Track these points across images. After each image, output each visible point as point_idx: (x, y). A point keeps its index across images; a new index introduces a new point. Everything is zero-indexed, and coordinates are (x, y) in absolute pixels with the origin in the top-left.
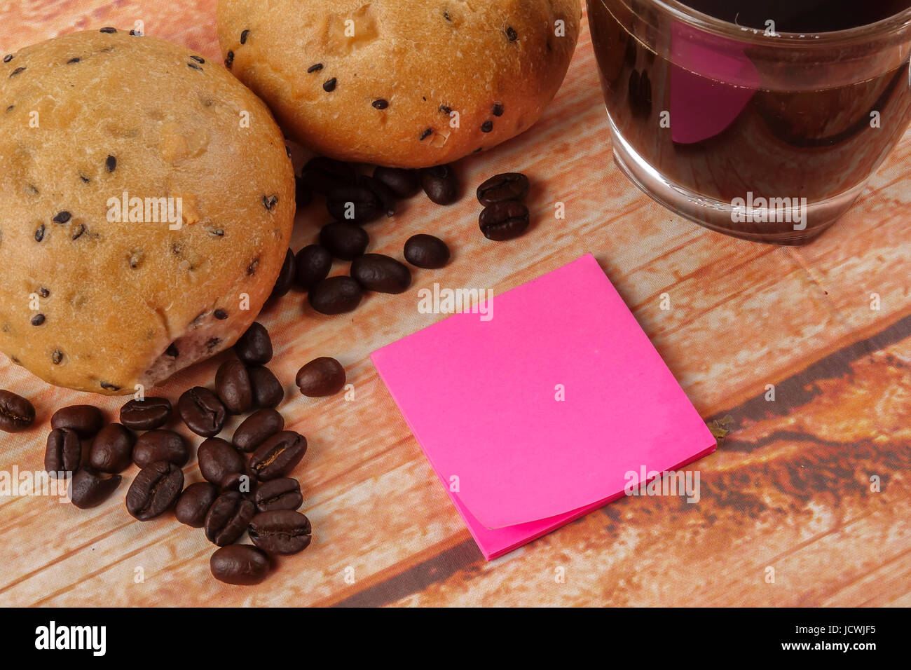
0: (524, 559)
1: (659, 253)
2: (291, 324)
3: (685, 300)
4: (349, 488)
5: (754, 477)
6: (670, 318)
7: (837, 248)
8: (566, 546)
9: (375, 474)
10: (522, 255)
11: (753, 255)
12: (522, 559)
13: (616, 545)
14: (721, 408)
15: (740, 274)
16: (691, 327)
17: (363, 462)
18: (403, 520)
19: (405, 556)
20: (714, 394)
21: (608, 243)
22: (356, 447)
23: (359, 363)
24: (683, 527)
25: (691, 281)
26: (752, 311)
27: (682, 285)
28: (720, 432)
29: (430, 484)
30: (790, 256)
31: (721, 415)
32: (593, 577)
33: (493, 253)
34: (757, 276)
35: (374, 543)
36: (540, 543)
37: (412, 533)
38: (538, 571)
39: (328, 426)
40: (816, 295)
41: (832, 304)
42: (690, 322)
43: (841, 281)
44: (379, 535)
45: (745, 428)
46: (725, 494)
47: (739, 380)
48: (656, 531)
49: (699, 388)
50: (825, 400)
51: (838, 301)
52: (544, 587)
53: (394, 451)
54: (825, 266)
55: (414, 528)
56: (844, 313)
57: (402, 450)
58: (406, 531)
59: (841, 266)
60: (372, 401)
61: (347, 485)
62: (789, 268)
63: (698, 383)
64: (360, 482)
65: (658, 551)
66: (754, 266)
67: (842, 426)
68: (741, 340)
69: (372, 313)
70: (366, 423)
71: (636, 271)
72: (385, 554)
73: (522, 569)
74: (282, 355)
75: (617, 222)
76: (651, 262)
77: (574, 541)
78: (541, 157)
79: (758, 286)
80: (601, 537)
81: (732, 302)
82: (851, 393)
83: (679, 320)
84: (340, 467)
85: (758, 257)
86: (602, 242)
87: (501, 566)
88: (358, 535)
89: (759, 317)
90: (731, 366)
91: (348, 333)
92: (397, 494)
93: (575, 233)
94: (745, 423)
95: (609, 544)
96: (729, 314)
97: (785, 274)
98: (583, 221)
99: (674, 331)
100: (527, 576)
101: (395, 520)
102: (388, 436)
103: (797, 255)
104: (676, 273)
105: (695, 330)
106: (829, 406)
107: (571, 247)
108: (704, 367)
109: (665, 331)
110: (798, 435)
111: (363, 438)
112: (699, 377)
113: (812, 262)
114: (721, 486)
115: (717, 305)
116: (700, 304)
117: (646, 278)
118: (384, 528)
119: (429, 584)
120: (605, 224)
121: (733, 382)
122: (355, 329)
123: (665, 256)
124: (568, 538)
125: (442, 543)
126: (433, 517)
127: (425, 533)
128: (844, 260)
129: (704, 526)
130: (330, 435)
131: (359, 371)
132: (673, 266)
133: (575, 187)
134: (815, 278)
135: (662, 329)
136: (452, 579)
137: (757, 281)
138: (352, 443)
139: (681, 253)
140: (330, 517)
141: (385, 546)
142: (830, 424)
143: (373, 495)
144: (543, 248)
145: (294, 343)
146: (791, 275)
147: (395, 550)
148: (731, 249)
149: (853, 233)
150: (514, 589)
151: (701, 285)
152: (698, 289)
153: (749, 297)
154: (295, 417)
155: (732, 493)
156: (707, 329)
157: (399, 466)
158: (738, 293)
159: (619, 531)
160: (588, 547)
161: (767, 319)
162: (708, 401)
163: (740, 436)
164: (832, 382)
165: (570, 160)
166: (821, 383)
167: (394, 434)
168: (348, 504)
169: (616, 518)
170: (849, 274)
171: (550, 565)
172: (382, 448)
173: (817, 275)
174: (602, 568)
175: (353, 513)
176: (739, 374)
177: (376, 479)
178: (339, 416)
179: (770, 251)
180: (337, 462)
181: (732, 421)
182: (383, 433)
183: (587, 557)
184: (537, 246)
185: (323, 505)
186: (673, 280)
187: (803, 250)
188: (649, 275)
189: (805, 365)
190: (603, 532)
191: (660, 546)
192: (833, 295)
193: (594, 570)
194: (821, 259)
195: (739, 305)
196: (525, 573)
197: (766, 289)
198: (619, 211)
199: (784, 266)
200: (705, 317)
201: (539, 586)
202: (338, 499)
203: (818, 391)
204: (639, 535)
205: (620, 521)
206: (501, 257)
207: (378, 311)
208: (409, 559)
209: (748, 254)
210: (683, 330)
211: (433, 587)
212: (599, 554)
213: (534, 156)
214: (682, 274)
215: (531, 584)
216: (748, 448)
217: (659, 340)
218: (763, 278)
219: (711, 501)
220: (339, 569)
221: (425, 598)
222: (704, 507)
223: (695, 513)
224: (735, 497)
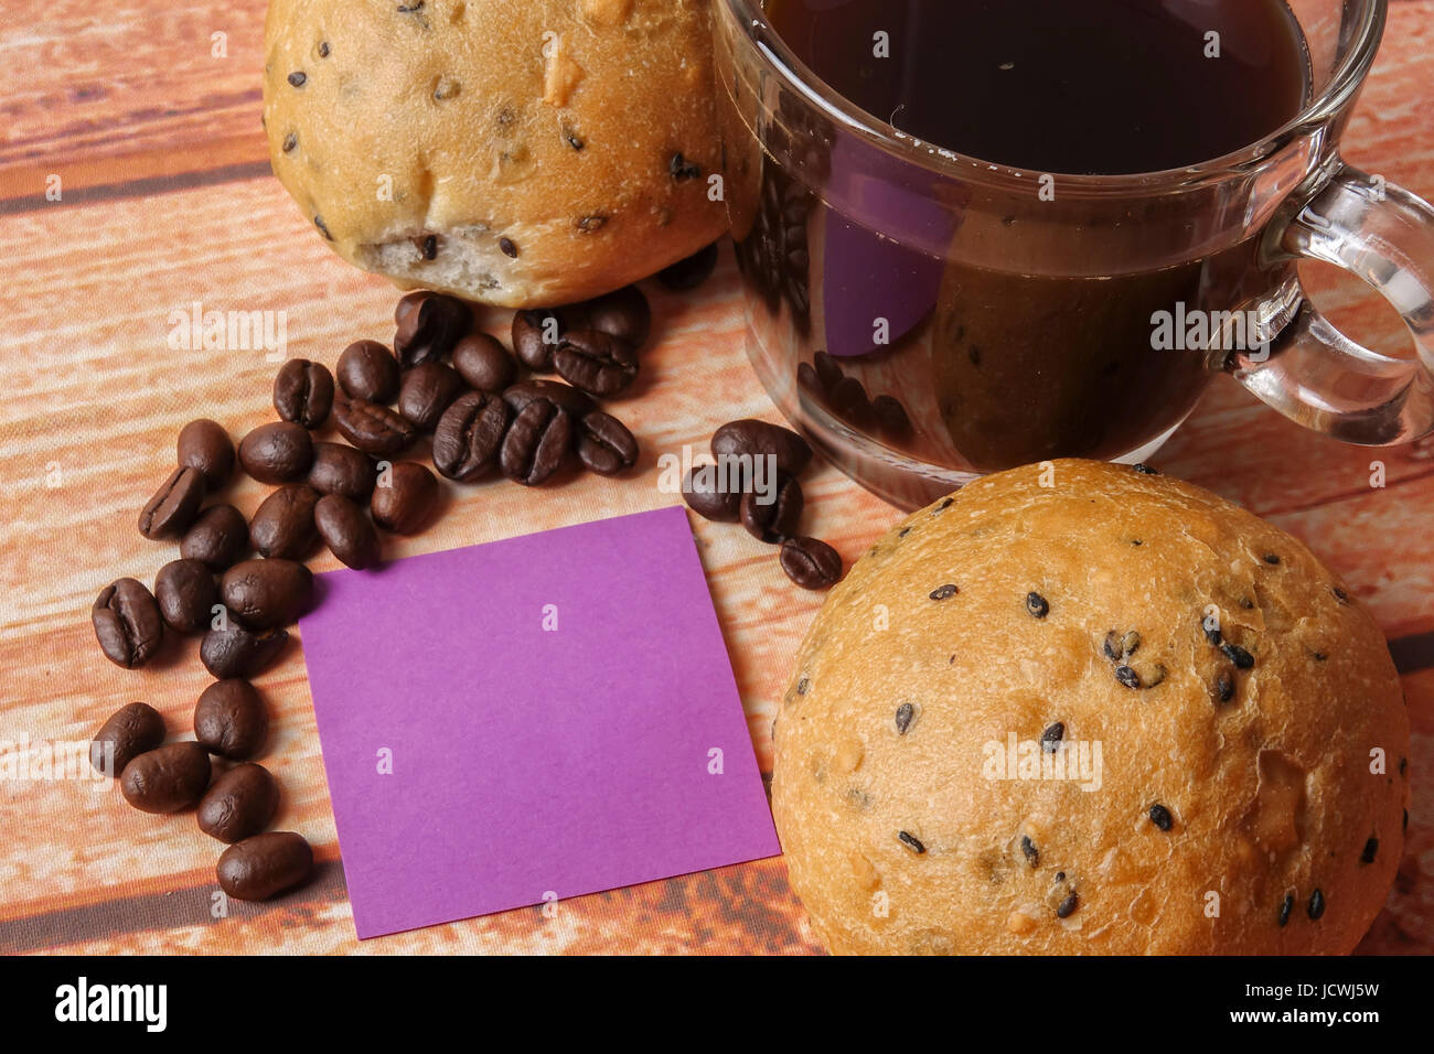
6: (750, 605)
16: (778, 626)
24: (653, 936)
46: (739, 900)
48: (609, 930)
49: (759, 723)
80: (519, 916)
83: (763, 611)
99: (749, 626)
105: (782, 633)
109: (735, 622)
112: (764, 707)
114: (737, 887)
129: (687, 943)
135: (731, 618)
136: (264, 918)
155: (751, 902)
156: (801, 637)
171: (422, 938)
183: (485, 942)
204: (580, 930)
210: (765, 627)
211: (229, 922)
212: (506, 942)
219: (713, 907)
220: (100, 856)
221: (212, 937)
222: (698, 913)
223: (680, 920)
224: (752, 910)
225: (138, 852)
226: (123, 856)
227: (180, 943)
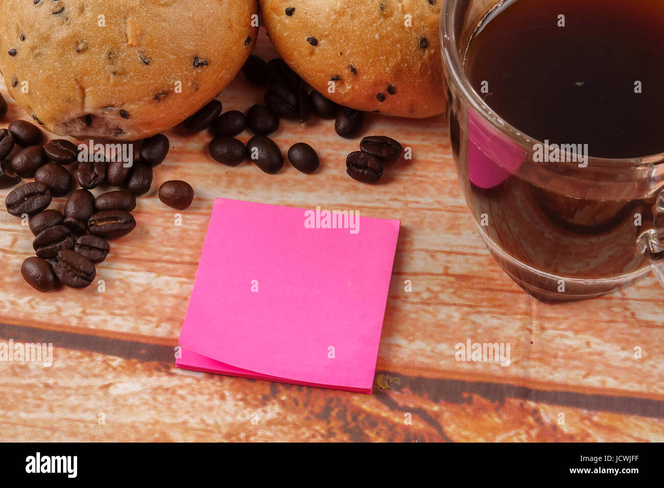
0: (199, 381)
1: (447, 249)
2: (191, 152)
3: (437, 289)
4: (139, 271)
5: (380, 426)
6: (417, 294)
7: (566, 319)
8: (230, 390)
9: (160, 272)
10: (362, 197)
11: (506, 288)
12: (198, 380)
13: (260, 410)
14: (398, 370)
15: (488, 295)
16: (426, 308)
17: (160, 261)
18: (152, 310)
19: (135, 332)
20: (402, 359)
21: (421, 222)
22: (164, 249)
23: (209, 200)
24: (309, 427)
25: (452, 279)
26: (474, 323)
27: (444, 278)
28: (385, 385)
29: (186, 299)
30: (530, 304)
31: (395, 375)
32: (229, 419)
33: (345, 184)
34: (496, 303)
35: (125, 312)
36: (216, 378)
37: (150, 322)
38: (201, 393)
39: (160, 226)
40: (523, 339)
41: (530, 352)
42: (428, 304)
43: (549, 341)
44: (132, 310)
45: (402, 393)
46: (353, 424)
47: (426, 361)
48: (291, 418)
49: (397, 349)
50: (469, 410)
51: (535, 353)
52: (196, 405)
53: (182, 266)
54: (547, 325)
55: (154, 319)
56: (532, 363)
57: (188, 268)
58: (148, 318)
59: (558, 332)
60: (196, 228)
61: (139, 268)
62: (521, 311)
63: (398, 346)
64: (147, 271)
65: (281, 431)
66: (501, 296)
67: (465, 433)
68: (450, 336)
69: (242, 175)
70: (182, 239)
71: (423, 251)
72: (125, 323)
73: (193, 386)
74: (170, 167)
75: (439, 213)
76: (438, 251)
77: (238, 390)
78: (427, 143)
79: (491, 309)
80: (256, 399)
81: (466, 309)
82: (490, 416)
83: (422, 299)
84: (145, 255)
85: (509, 291)
86: (418, 219)
87: (182, 375)
88: (120, 302)
89: (474, 330)
90: (428, 349)
91: (218, 178)
92: (162, 292)
93: (406, 203)
94: (405, 390)
95: (256, 407)
96: (456, 315)
97: (516, 314)
98: (418, 199)
99: (413, 303)
100: (192, 393)
101: (148, 307)
102: (187, 254)
103: (535, 306)
104: (447, 268)
105: (426, 311)
106: (468, 415)
107: (396, 210)
108: (411, 338)
109: (407, 299)
110: (433, 420)
111: (173, 246)
112: (402, 342)
113: (541, 317)
114: (355, 418)
115: (454, 305)
116: (444, 297)
117: (425, 259)
118: (138, 308)
119: (133, 358)
120: (429, 210)
121: (422, 359)
122: (224, 178)
123: (449, 253)
124: (235, 386)
125: (162, 339)
126: (170, 319)
127: (157, 326)
128: (563, 329)
129: (322, 435)
130: (156, 232)
131: (204, 205)
132: (449, 262)
133: (431, 175)
134: (533, 328)
135: (406, 297)
136: (149, 363)
137: (494, 306)
138: (164, 245)
139: (461, 257)
140: (114, 280)
141: (129, 318)
142: (458, 426)
143: (148, 284)
144: (378, 200)
145: (182, 164)
146: (519, 316)
147: (132, 324)
148: (496, 275)
149: (585, 315)
150: (178, 395)
151: (456, 285)
152: (452, 287)
153: (479, 312)
154: (145, 209)
155: (358, 427)
156: (435, 316)
157: (178, 276)
158: (475, 306)
159: (269, 403)
160: (241, 400)
161: (478, 334)
162: (395, 361)
163: (395, 395)
164: (484, 401)
165: (443, 156)
166: (476, 397)
167: (192, 256)
168: (131, 280)
169: (275, 394)
170: (558, 340)
171: (211, 394)
172: (178, 259)
173: (536, 327)
174: (239, 418)
175: (128, 286)
176: (429, 357)
177: (158, 276)
178: (170, 224)
179: (520, 292)
180: (146, 251)
181: (398, 383)
182: (186, 251)
183: (237, 405)
184: (375, 196)
185: (116, 271)
186: (441, 271)
187: (542, 305)
188: (428, 258)
189: (476, 379)
190: (259, 397)
191: (285, 429)
192: (534, 347)
193: (234, 416)
194: (549, 319)
195: (468, 314)
196: (193, 390)
197: (495, 315)
198: (446, 207)
199: (520, 308)
200: (440, 307)
201: (193, 403)
202: (127, 273)
203: (470, 401)
204: (279, 414)
205: (275, 397)
206: (348, 189)
207: (247, 176)
208: (135, 335)
209: (504, 285)
210: (419, 306)
211: (134, 360)
212: (245, 408)
213: (423, 140)
214: (450, 271)
215: (190, 398)
216: (394, 406)
217: (398, 303)
218: (500, 306)
219: (340, 423)
220: (92, 314)
221: (124, 364)
222: (333, 424)
223: (324, 424)
224: (357, 431)
225: (109, 318)
226: (102, 317)
227: (110, 363)
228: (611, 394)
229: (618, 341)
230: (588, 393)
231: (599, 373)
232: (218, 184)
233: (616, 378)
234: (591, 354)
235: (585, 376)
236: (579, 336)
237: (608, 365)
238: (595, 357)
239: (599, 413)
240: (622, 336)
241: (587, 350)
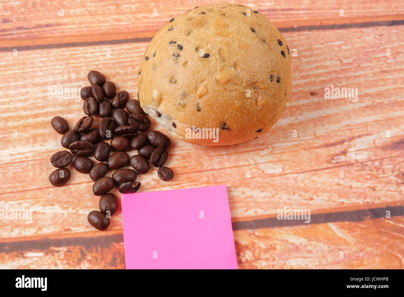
16: (154, 190)
17: (5, 193)
18: (7, 222)
22: (6, 186)
34: (191, 180)
37: (7, 229)
42: (155, 188)
53: (18, 194)
55: (9, 228)
57: (21, 194)
58: (6, 227)
60: (21, 170)
70: (14, 178)
83: (151, 185)
111: (10, 183)
126: (18, 226)
127: (11, 231)
137: (190, 182)
138: (5, 184)
167: (22, 187)
172: (15, 190)
182: (18, 185)
199: (204, 180)
209: (192, 169)
218: (193, 181)
228: (261, 218)
229: (259, 188)
230: (250, 220)
231: (252, 208)
232: (28, 143)
233: (262, 209)
234: (246, 198)
235: (246, 211)
236: (238, 189)
237: (256, 202)
238: (249, 199)
239: (258, 230)
240: (260, 185)
241: (244, 196)
